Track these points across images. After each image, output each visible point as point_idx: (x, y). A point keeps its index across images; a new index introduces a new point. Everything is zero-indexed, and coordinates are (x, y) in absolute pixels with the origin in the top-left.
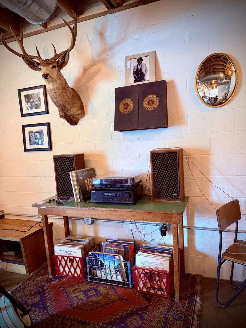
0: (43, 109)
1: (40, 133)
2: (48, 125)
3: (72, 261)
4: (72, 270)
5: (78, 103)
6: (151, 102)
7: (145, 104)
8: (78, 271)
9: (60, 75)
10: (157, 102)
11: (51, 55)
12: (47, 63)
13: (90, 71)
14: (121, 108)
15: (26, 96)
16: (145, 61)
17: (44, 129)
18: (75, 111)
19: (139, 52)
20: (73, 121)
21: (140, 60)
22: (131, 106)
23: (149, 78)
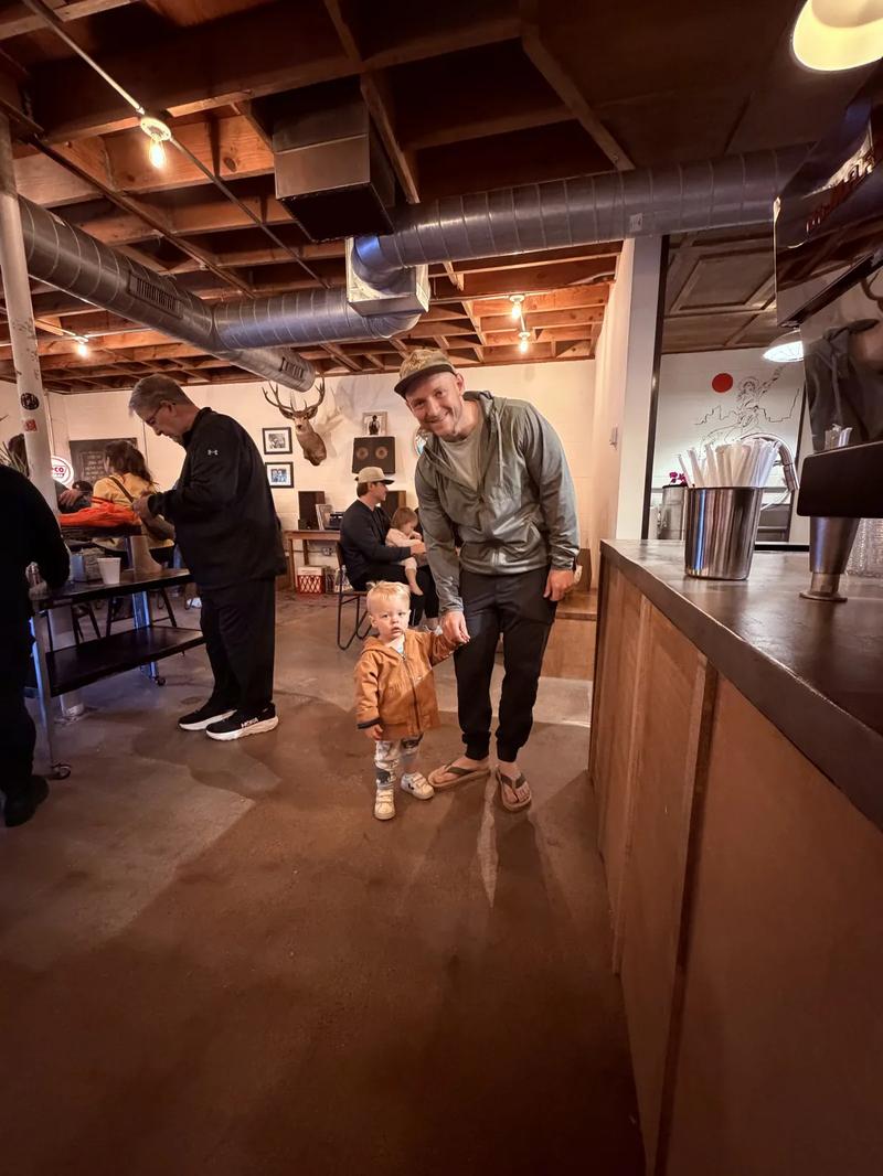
0: (287, 449)
1: (284, 471)
2: (291, 464)
3: (312, 580)
4: (313, 587)
5: (321, 447)
6: (381, 452)
7: (377, 454)
8: (318, 587)
9: (308, 424)
10: (386, 453)
11: (303, 409)
12: (299, 414)
13: (333, 421)
14: (358, 454)
15: (270, 436)
16: (379, 419)
17: (288, 467)
18: (319, 454)
19: (375, 411)
20: (315, 463)
21: (375, 417)
22: (366, 454)
23: (381, 434)
